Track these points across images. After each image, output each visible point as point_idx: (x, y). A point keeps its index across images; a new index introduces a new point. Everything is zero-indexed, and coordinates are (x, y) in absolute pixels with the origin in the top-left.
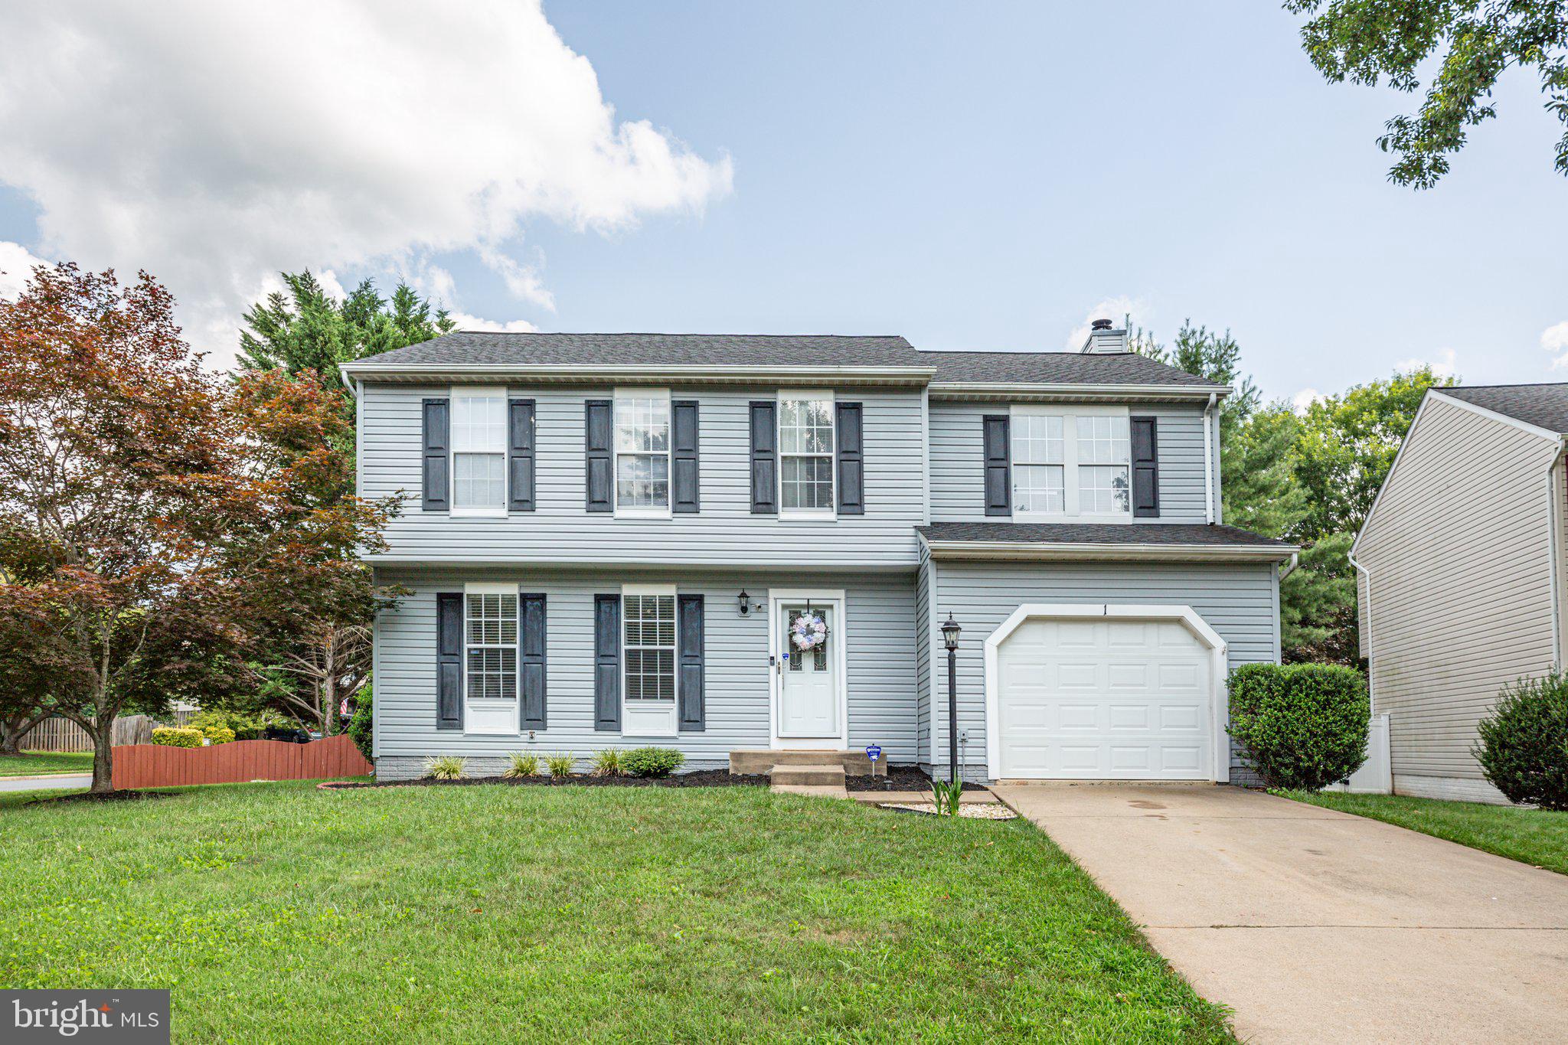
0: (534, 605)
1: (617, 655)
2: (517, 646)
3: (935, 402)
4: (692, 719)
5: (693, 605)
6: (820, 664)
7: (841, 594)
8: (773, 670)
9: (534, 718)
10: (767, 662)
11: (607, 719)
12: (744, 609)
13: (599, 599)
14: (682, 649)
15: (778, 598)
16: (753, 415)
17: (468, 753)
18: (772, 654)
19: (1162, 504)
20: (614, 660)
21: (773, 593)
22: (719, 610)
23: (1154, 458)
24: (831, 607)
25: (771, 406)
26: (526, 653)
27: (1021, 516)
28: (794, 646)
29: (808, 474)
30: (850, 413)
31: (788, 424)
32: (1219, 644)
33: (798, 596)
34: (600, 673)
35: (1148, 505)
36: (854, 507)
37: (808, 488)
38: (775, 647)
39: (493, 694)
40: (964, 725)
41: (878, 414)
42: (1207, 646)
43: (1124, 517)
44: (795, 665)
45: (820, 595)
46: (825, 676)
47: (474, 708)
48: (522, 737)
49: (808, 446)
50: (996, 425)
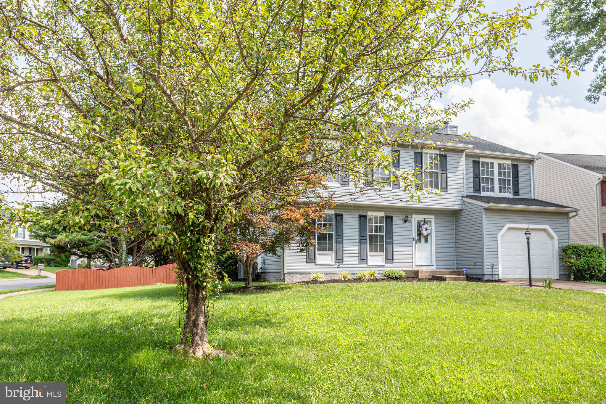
0: (339, 217)
1: (366, 237)
2: (333, 233)
3: (467, 156)
4: (390, 259)
5: (390, 219)
6: (426, 241)
7: (433, 217)
8: (414, 242)
9: (339, 259)
10: (412, 240)
11: (363, 259)
12: (405, 221)
13: (360, 216)
14: (386, 235)
15: (416, 218)
16: (416, 156)
17: (324, 271)
18: (413, 237)
19: (520, 192)
20: (365, 238)
21: (414, 216)
22: (397, 221)
23: (517, 177)
24: (431, 221)
25: (421, 154)
26: (337, 235)
27: (484, 194)
28: (420, 234)
29: (431, 177)
30: (444, 158)
31: (426, 161)
32: (556, 237)
33: (421, 217)
34: (360, 243)
35: (516, 192)
36: (445, 189)
37: (431, 182)
38: (415, 235)
39: (325, 250)
40: (493, 262)
41: (451, 159)
42: (552, 238)
43: (510, 195)
44: (419, 241)
45: (427, 217)
46: (428, 245)
47: (319, 255)
48: (336, 266)
49: (431, 168)
50: (476, 164)
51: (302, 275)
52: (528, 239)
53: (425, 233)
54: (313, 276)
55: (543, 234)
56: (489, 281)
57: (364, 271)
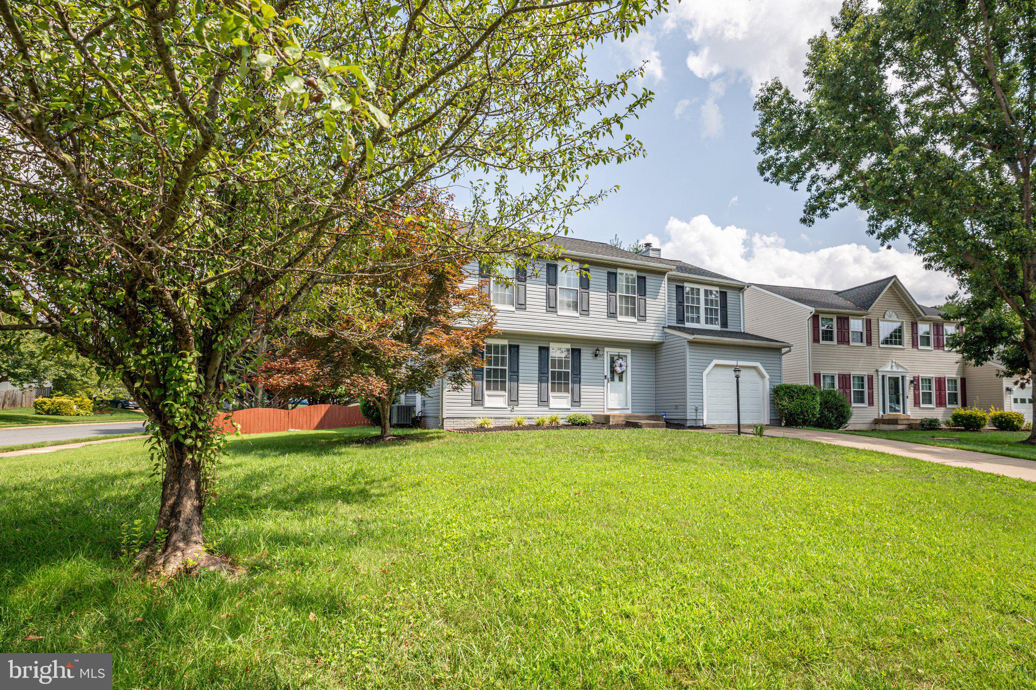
0: (514, 350)
1: (547, 373)
2: (507, 368)
3: (669, 280)
4: (576, 402)
5: (577, 353)
6: (621, 379)
7: (629, 351)
8: (606, 381)
9: (514, 401)
10: (603, 378)
11: (543, 401)
12: (596, 355)
13: (541, 348)
14: (572, 371)
15: (608, 351)
16: (608, 277)
17: (493, 416)
18: (605, 374)
19: (729, 324)
20: (546, 375)
21: (606, 349)
22: (586, 356)
23: (726, 307)
24: (626, 356)
25: (615, 274)
26: (510, 371)
27: (688, 325)
28: (613, 371)
29: (627, 303)
30: (642, 280)
31: (621, 282)
32: (767, 376)
33: (615, 351)
34: (540, 381)
35: (724, 324)
36: (643, 318)
37: (627, 308)
38: (607, 372)
39: (496, 389)
40: (697, 404)
41: (650, 281)
42: (763, 377)
43: (717, 327)
44: (613, 379)
45: (622, 351)
46: (623, 384)
47: (489, 396)
48: (509, 409)
49: (627, 291)
50: (680, 289)
51: (466, 420)
52: (737, 377)
53: (618, 369)
54: (479, 422)
55: (753, 373)
56: (691, 427)
57: (544, 415)
